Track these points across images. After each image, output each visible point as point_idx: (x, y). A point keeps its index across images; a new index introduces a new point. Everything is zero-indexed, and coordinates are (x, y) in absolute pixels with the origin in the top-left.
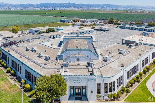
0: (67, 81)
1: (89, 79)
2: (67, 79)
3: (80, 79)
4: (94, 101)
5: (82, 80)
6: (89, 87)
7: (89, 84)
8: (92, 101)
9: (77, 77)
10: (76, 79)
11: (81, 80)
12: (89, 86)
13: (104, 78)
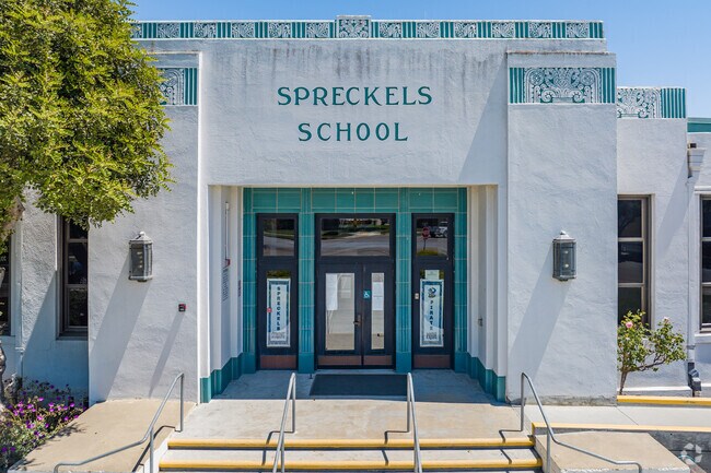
0: (191, 96)
1: (518, 74)
2: (191, 73)
3: (379, 81)
4: (592, 402)
5: (413, 95)
6: (513, 191)
7: (514, 152)
8: (570, 402)
9: (341, 56)
10: (323, 75)
11: (398, 96)
12: (514, 175)
13: (695, 126)
